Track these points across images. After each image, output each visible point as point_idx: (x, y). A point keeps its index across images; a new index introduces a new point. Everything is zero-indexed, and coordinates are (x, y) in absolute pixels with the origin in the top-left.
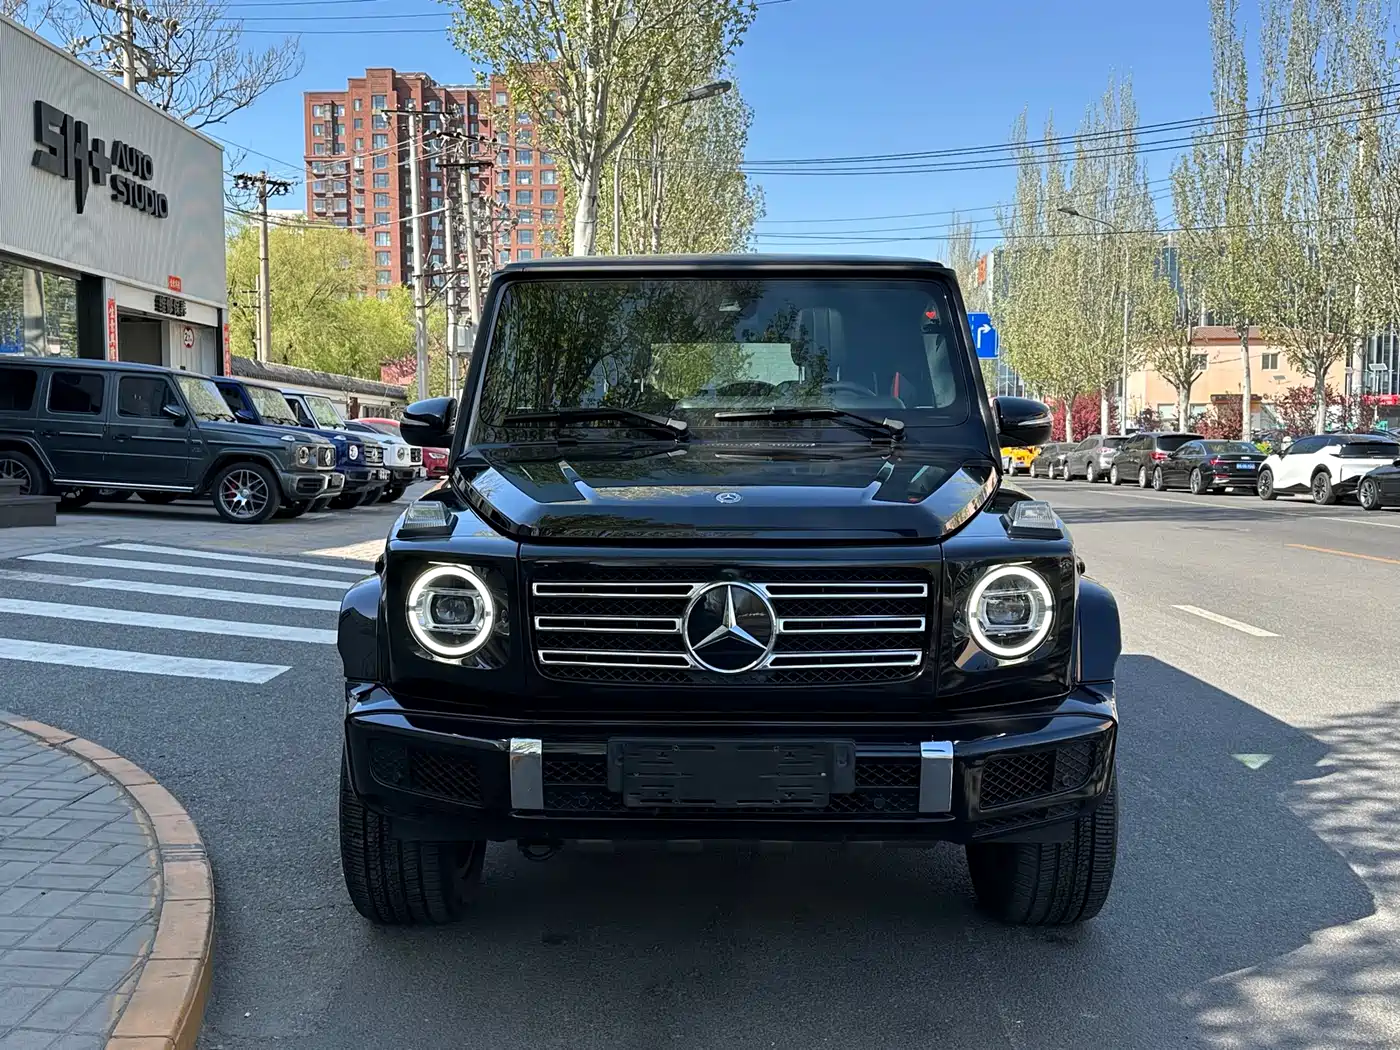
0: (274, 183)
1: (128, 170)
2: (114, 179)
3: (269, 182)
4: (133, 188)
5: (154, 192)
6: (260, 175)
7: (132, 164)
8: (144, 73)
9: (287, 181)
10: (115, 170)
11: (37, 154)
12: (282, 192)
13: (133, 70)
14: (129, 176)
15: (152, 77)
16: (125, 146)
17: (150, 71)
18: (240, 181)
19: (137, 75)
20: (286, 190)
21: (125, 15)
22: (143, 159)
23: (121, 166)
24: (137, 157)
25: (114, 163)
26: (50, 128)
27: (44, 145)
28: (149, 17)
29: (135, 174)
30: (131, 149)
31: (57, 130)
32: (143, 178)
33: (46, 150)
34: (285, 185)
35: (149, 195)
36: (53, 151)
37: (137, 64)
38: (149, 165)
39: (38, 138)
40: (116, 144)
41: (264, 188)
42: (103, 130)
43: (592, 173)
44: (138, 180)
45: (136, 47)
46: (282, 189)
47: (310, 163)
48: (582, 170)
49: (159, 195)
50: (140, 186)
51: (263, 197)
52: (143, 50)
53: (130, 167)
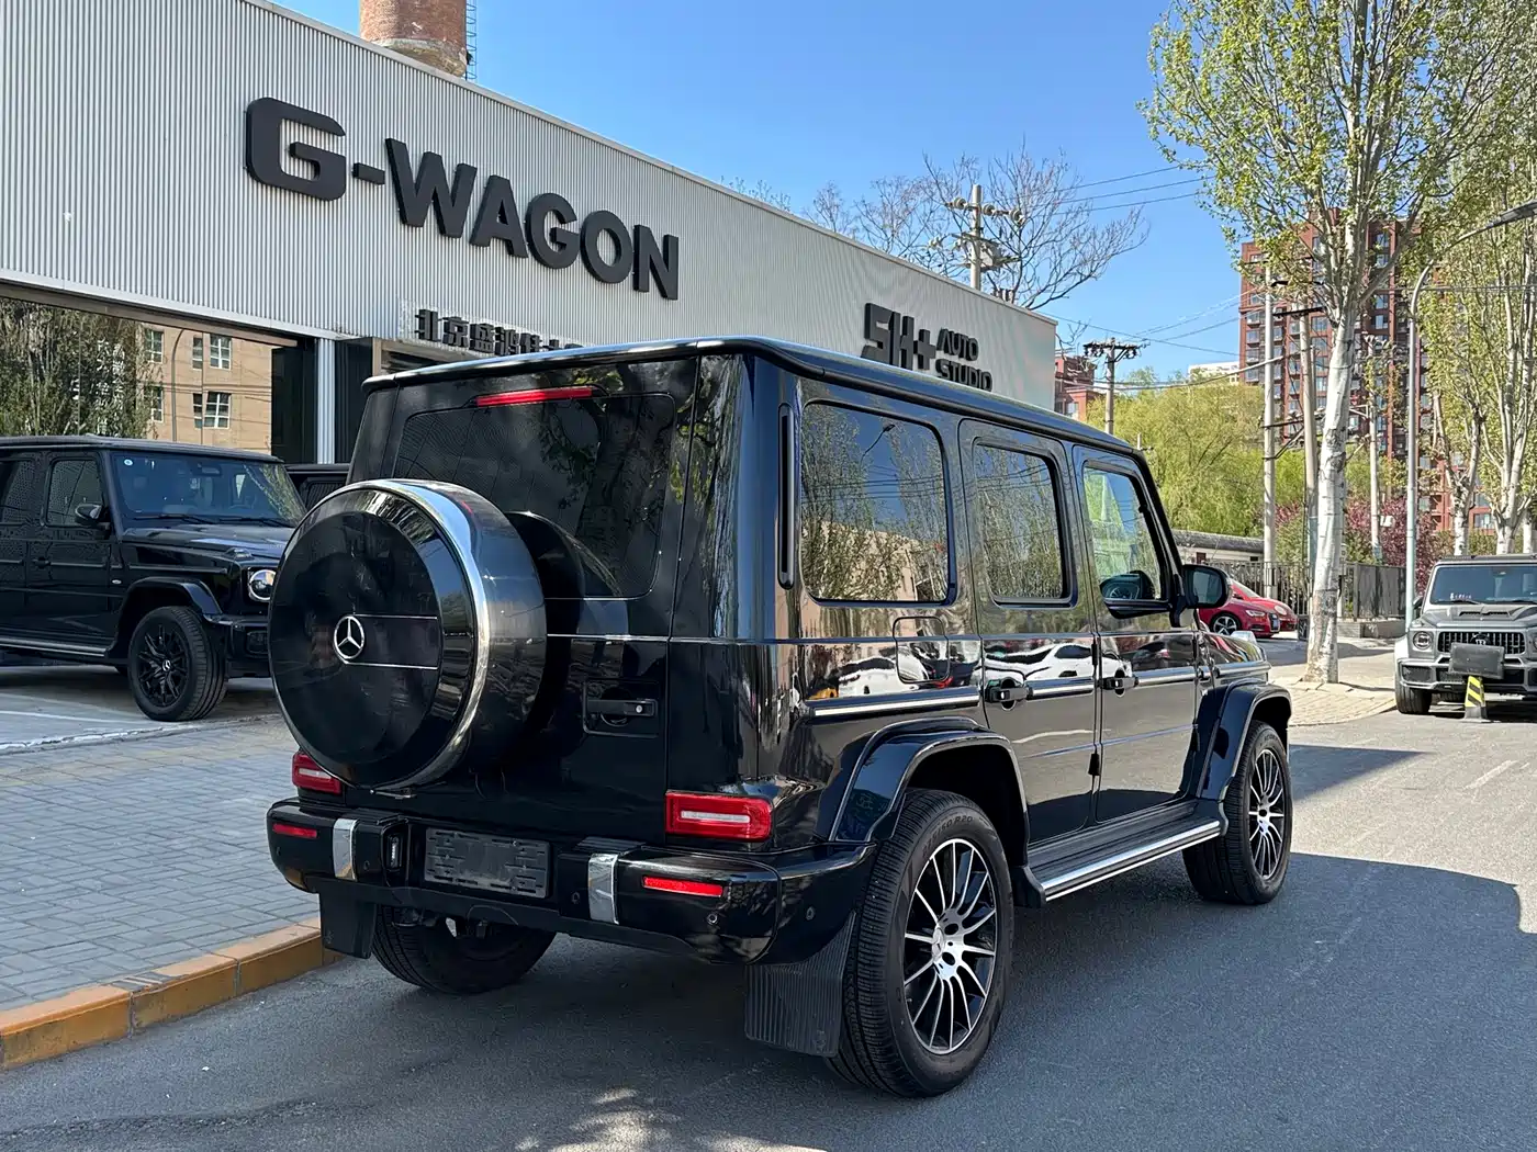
0: (1124, 348)
1: (953, 354)
2: (938, 364)
3: (1119, 347)
4: (957, 369)
5: (978, 371)
6: (1109, 342)
7: (956, 348)
8: (989, 262)
9: (1135, 344)
10: (940, 355)
11: (866, 348)
12: (1132, 355)
13: (979, 260)
14: (955, 359)
15: (998, 263)
16: (951, 333)
17: (994, 259)
18: (1090, 350)
19: (983, 266)
20: (1135, 353)
21: (974, 212)
22: (968, 343)
23: (946, 351)
24: (963, 341)
25: (939, 349)
26: (879, 325)
27: (873, 340)
28: (993, 211)
29: (961, 356)
30: (957, 335)
31: (885, 326)
32: (969, 359)
33: (875, 345)
34: (1133, 348)
35: (973, 374)
36: (880, 345)
37: (983, 255)
38: (975, 347)
39: (867, 336)
40: (942, 332)
41: (1113, 353)
42: (930, 321)
43: (1346, 318)
44: (963, 362)
45: (982, 239)
46: (1131, 352)
47: (1243, 313)
48: (1337, 316)
49: (983, 374)
50: (964, 367)
51: (1111, 362)
52: (990, 241)
53: (954, 351)
